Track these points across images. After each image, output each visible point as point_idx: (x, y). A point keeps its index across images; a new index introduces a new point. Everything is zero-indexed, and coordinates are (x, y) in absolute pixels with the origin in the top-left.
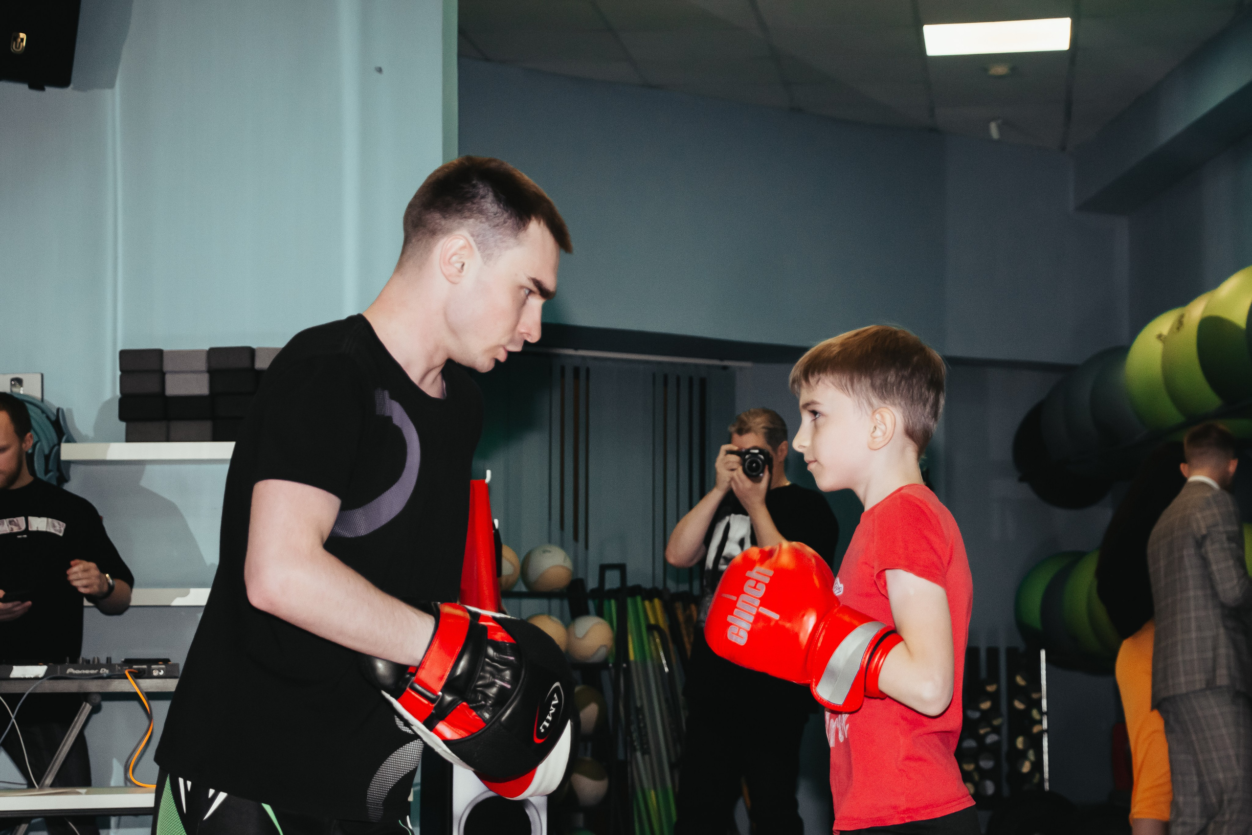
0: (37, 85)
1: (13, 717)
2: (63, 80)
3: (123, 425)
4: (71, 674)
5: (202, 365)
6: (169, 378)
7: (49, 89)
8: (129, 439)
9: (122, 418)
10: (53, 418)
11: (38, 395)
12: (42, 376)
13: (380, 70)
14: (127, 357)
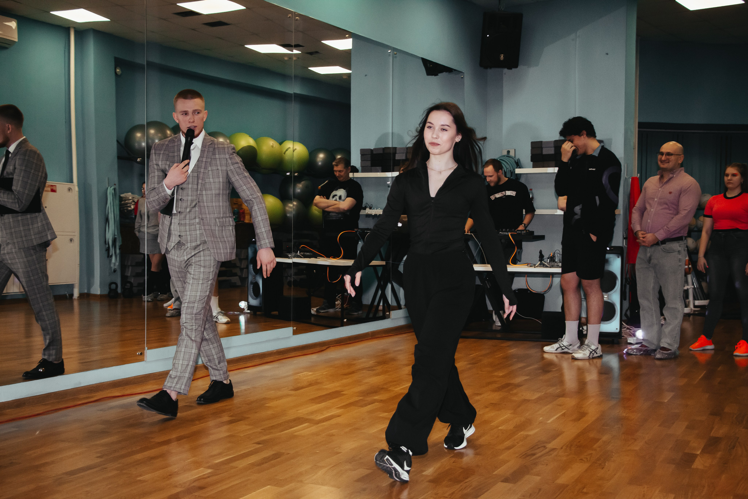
0: (510, 68)
1: (480, 245)
2: (516, 66)
3: (532, 163)
4: (501, 233)
5: (552, 145)
6: (543, 149)
7: (513, 69)
8: (534, 167)
9: (531, 161)
10: (517, 161)
11: (513, 155)
12: (515, 149)
13: (607, 54)
14: (533, 143)
